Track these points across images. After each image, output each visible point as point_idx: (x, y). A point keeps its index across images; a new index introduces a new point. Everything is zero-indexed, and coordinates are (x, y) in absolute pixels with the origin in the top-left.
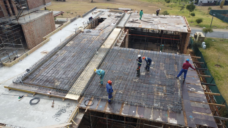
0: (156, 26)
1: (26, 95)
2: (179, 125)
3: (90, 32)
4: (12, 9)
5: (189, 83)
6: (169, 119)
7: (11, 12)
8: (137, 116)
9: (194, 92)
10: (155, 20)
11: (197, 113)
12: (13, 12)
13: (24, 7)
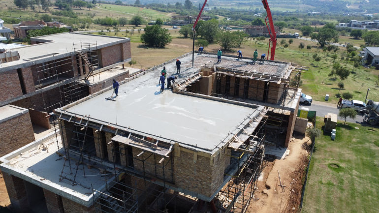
4: (84, 68)
7: (82, 70)
12: (84, 71)
13: (95, 67)
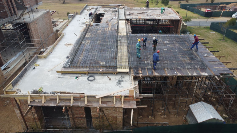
0: (153, 16)
1: (79, 75)
2: (210, 75)
3: (99, 25)
4: (14, 8)
5: (202, 52)
6: (201, 73)
8: (179, 74)
9: (208, 57)
10: (148, 12)
11: (217, 68)
13: (28, 6)
